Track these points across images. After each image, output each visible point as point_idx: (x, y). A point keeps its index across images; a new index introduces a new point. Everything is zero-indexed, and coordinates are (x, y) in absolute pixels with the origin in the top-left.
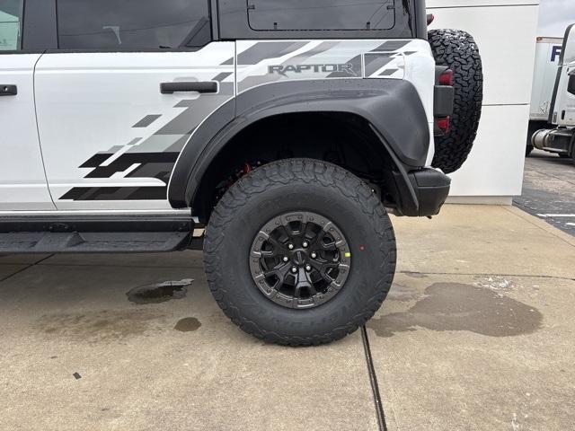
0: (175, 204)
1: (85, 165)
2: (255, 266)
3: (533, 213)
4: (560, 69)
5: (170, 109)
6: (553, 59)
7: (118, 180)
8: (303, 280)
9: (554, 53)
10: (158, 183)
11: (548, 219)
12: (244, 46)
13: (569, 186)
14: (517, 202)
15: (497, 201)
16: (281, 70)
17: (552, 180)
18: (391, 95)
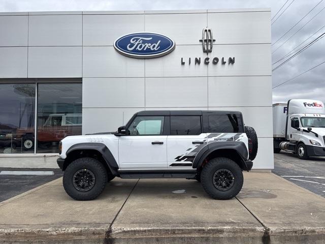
0: (193, 168)
1: (176, 158)
2: (214, 181)
3: (279, 175)
4: (287, 117)
5: (194, 147)
6: (284, 112)
7: (182, 162)
8: (224, 184)
9: (285, 110)
10: (191, 163)
11: (284, 178)
12: (208, 134)
13: (295, 166)
14: (273, 171)
15: (267, 171)
16: (217, 139)
17: (288, 164)
18: (239, 145)
